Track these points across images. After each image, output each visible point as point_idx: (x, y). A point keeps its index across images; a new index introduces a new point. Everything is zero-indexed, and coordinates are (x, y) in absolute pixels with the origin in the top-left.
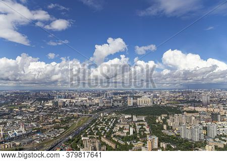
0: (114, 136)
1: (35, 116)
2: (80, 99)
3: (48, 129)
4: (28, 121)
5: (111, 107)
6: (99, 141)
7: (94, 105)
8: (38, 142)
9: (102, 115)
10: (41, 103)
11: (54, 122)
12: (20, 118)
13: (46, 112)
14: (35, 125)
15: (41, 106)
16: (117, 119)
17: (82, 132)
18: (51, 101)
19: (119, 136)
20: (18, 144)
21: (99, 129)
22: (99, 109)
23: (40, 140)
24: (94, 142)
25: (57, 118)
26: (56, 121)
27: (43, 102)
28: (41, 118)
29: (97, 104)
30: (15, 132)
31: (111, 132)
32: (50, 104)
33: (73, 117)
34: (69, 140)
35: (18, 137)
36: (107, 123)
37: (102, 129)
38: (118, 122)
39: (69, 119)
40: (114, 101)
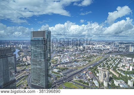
0: (118, 70)
1: (74, 54)
2: (98, 46)
3: (80, 61)
4: (70, 56)
5: (117, 52)
6: (108, 71)
7: (106, 50)
8: (75, 67)
9: (111, 56)
11: (83, 57)
12: (67, 54)
13: (79, 52)
14: (74, 58)
15: (77, 49)
16: (121, 59)
17: (98, 64)
19: (122, 70)
20: (66, 66)
21: (109, 64)
22: (109, 52)
23: (76, 66)
24: (105, 71)
25: (85, 55)
26: (84, 57)
27: (77, 46)
28: (76, 55)
29: (108, 49)
30: (65, 60)
31: (116, 67)
32: (81, 47)
33: (94, 56)
34: (91, 68)
35: (66, 63)
36: (114, 61)
37: (111, 64)
38: (122, 62)
39: (91, 57)
40: (120, 48)
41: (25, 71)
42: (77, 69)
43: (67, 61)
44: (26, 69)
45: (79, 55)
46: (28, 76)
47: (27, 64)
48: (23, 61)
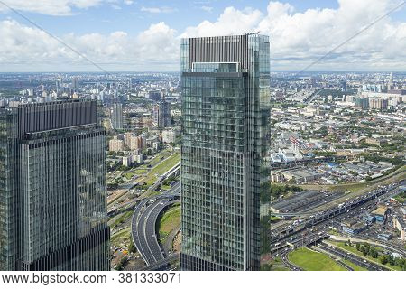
1: (318, 127)
3: (350, 158)
4: (304, 135)
8: (330, 182)
10: (327, 99)
11: (363, 144)
12: (286, 126)
13: (341, 120)
14: (320, 146)
15: (328, 107)
18: (349, 97)
20: (288, 176)
23: (335, 177)
25: (370, 136)
26: (368, 141)
27: (330, 97)
28: (330, 133)
30: (281, 153)
32: (348, 102)
35: (288, 163)
39: (402, 142)
41: (119, 192)
42: (341, 194)
43: (293, 159)
44: (122, 182)
45: (344, 132)
46: (132, 209)
47: (125, 163)
48: (112, 153)
